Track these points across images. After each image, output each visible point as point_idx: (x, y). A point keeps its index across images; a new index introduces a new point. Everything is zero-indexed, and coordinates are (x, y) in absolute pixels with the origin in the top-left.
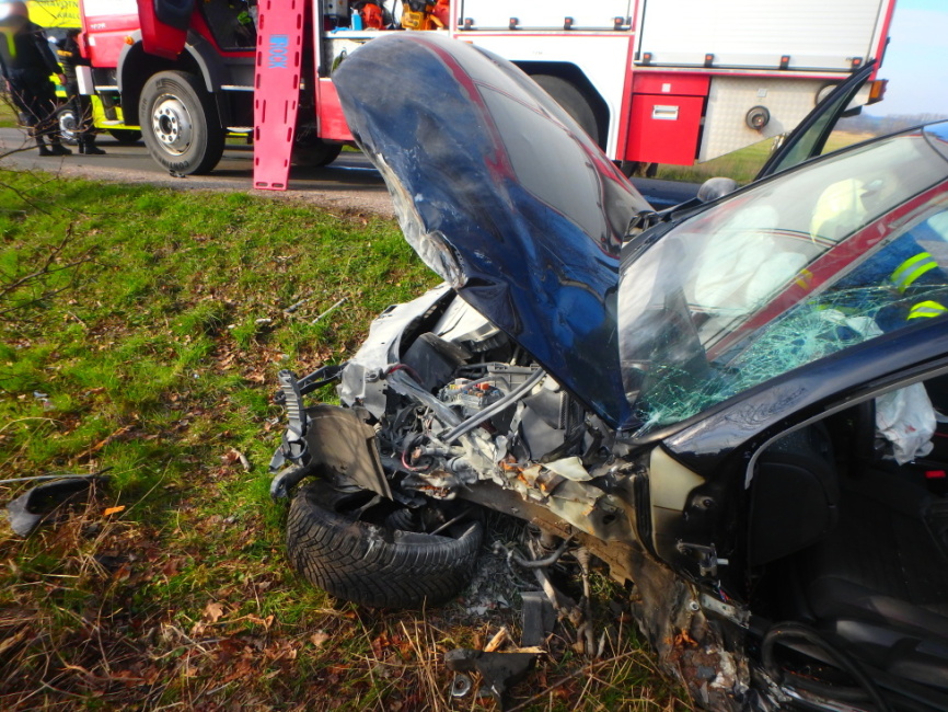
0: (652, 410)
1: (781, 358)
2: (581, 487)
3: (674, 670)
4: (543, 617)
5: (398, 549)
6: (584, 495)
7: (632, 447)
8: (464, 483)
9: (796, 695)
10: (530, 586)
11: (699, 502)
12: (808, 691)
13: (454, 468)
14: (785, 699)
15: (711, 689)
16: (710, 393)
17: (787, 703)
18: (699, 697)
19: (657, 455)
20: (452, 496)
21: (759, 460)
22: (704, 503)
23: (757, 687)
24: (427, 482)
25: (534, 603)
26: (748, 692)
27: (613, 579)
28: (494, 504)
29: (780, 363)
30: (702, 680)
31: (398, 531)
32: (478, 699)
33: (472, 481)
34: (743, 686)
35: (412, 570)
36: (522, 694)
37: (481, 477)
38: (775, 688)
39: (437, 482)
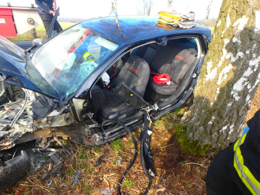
0: (66, 93)
1: (87, 72)
2: (59, 116)
3: (89, 144)
4: (56, 156)
5: (9, 166)
6: (61, 117)
7: (68, 101)
8: (18, 138)
9: (110, 132)
10: (48, 153)
11: (85, 105)
12: (111, 130)
13: (13, 135)
14: (108, 134)
15: (97, 142)
16: (77, 84)
17: (109, 135)
18: (96, 145)
19: (74, 100)
20: (14, 145)
21: (91, 92)
22: (86, 105)
23: (104, 136)
24: (4, 146)
25: (52, 155)
26: (103, 138)
27: (65, 140)
28: (28, 140)
29: (87, 73)
30: (95, 142)
31: (5, 162)
32: (55, 180)
33: (21, 136)
34: (102, 137)
35: (17, 168)
36: (64, 171)
37: (23, 133)
38: (106, 134)
39: (7, 144)
